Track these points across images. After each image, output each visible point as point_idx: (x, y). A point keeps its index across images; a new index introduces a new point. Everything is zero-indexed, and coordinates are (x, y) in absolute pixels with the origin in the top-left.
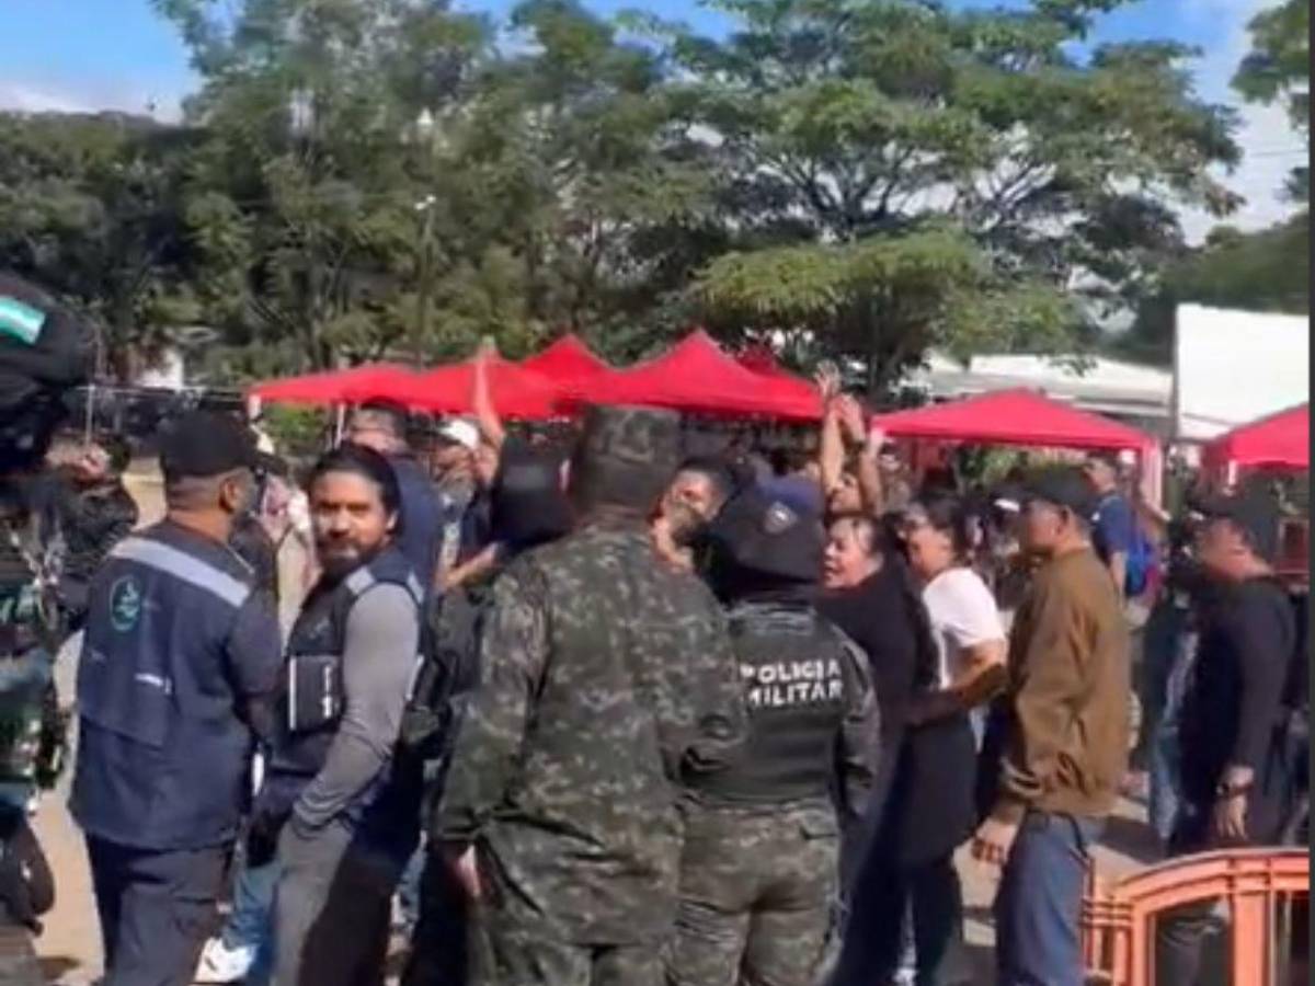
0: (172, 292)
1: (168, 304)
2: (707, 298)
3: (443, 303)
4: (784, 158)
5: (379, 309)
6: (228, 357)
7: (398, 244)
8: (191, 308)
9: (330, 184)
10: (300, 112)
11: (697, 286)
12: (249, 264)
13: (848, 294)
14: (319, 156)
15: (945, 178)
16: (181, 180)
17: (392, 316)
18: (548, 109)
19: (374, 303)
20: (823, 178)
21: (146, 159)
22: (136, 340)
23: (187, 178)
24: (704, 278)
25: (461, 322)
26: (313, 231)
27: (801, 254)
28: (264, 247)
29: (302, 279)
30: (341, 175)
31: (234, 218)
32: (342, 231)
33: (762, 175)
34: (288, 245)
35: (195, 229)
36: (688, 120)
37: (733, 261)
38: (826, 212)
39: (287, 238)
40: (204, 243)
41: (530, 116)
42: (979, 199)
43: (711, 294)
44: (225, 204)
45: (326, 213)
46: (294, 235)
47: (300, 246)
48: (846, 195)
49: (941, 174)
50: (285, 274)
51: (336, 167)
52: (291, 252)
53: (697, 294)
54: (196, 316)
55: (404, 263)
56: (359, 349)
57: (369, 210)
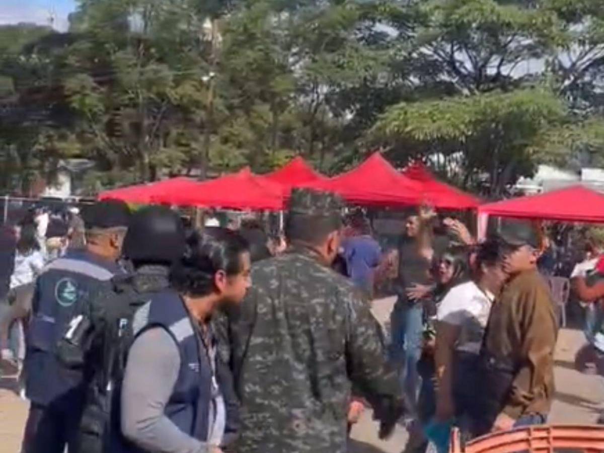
0: (63, 138)
1: (60, 145)
2: (385, 133)
3: (225, 141)
4: (434, 43)
5: (187, 145)
6: (99, 178)
7: (198, 104)
8: (75, 147)
9: (152, 66)
10: (136, 22)
11: (379, 123)
12: (105, 119)
13: (475, 129)
14: (147, 49)
15: (537, 56)
16: (61, 65)
17: (194, 149)
18: (285, 15)
19: (184, 142)
20: (460, 56)
21: (39, 52)
22: (41, 167)
23: (64, 65)
24: (382, 119)
25: (237, 152)
26: (143, 95)
27: (444, 103)
28: (113, 108)
29: (137, 127)
30: (160, 60)
31: (94, 89)
32: (162, 96)
33: (421, 54)
34: (126, 106)
35: (69, 96)
36: (374, 20)
37: (402, 108)
38: (463, 78)
39: (127, 102)
40: (75, 105)
41: (274, 20)
42: (561, 67)
43: (388, 131)
44: (89, 81)
45: (150, 84)
46: (131, 99)
47: (135, 106)
48: (475, 65)
49: (533, 52)
50: (126, 125)
51: (157, 56)
52: (129, 111)
53: (379, 129)
54: (77, 152)
55: (200, 116)
56: (175, 171)
57: (178, 82)
